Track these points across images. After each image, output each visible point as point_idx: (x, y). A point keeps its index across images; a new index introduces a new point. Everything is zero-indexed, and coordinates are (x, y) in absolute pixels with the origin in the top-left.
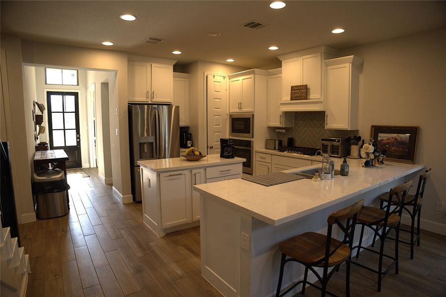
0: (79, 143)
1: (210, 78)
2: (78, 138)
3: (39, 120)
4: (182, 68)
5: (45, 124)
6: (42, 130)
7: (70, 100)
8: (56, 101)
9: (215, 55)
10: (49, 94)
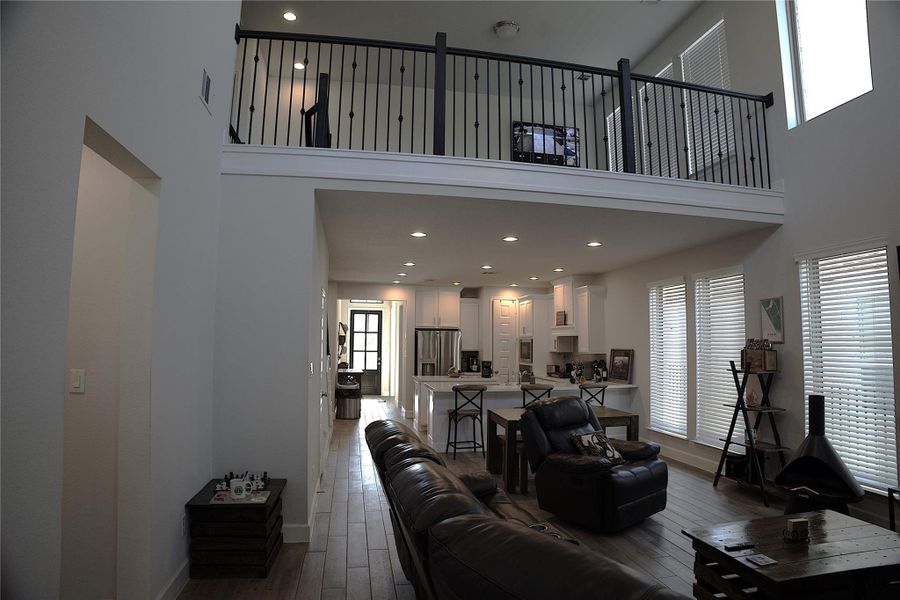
0: (379, 367)
1: (496, 303)
2: (379, 361)
3: (342, 340)
4: (470, 293)
5: (347, 344)
6: (344, 351)
7: (374, 319)
8: (359, 319)
9: (500, 280)
10: (353, 313)
